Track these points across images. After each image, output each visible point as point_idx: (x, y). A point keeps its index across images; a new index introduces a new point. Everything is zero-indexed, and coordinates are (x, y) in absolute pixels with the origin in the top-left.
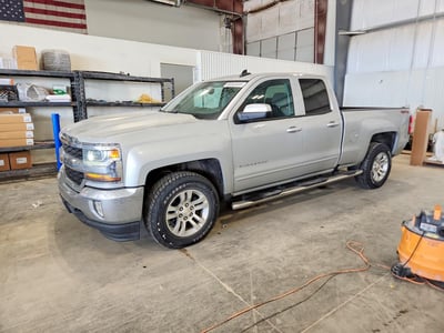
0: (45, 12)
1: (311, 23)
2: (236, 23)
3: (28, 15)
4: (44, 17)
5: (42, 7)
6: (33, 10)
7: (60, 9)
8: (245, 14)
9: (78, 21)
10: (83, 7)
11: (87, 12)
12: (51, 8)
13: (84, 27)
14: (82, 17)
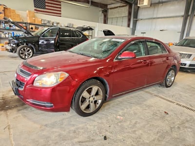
2: (105, 12)
6: (48, 6)
8: (108, 9)
11: (62, 7)
14: (60, 8)
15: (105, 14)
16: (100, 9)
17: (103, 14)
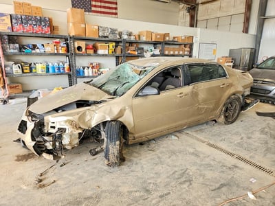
0: (100, 7)
1: (243, 11)
2: (193, 10)
3: (93, 9)
4: (99, 9)
5: (99, 4)
6: (95, 6)
7: (107, 5)
8: (198, 4)
9: (114, 11)
10: (116, 3)
11: (118, 6)
12: (103, 4)
13: (116, 14)
14: (116, 9)
15: (193, 13)
16: (182, 5)
17: (188, 14)
